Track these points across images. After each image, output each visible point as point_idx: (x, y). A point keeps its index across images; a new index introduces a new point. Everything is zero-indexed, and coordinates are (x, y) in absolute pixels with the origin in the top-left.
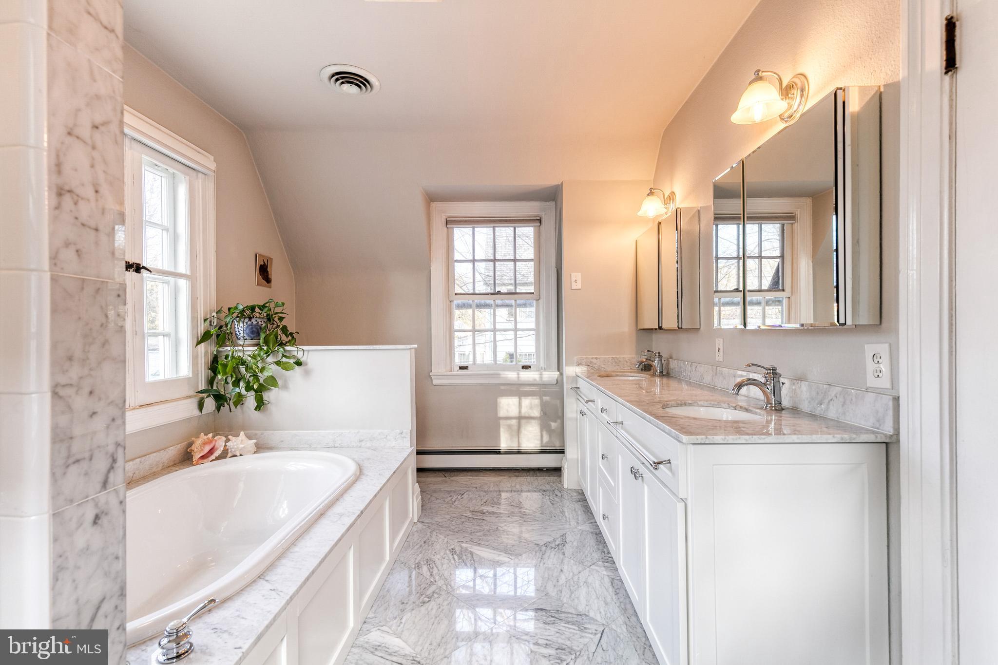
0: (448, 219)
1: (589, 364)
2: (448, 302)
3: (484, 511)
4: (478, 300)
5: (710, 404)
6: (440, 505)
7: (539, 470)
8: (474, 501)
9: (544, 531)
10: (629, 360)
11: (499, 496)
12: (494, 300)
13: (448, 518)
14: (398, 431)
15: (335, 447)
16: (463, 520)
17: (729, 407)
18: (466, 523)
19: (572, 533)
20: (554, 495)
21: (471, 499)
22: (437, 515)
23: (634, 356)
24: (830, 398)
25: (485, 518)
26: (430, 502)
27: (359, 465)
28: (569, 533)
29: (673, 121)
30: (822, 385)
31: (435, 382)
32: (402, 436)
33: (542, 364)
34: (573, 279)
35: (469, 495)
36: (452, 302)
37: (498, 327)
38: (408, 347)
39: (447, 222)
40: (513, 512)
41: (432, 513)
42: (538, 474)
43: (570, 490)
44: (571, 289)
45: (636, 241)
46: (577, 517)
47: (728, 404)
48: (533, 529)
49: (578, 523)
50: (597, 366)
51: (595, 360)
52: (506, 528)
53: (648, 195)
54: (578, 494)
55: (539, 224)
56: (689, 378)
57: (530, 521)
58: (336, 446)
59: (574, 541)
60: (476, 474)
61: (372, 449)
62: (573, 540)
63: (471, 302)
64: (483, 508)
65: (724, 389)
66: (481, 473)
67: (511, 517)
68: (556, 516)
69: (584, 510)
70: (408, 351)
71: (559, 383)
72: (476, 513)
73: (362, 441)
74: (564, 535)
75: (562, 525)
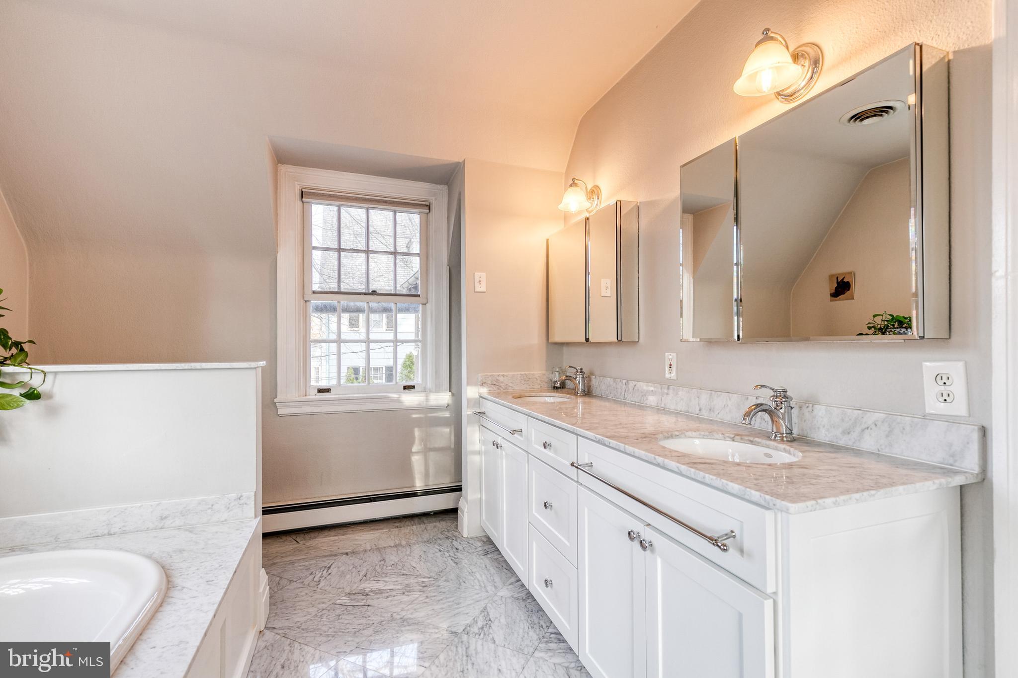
0: (304, 190)
1: (495, 383)
2: (302, 302)
3: (367, 590)
4: (344, 301)
5: (700, 435)
6: (298, 591)
7: (426, 515)
8: (348, 576)
9: (458, 608)
10: (539, 377)
11: (383, 562)
12: (368, 303)
13: (314, 614)
14: (233, 495)
15: (109, 534)
16: (338, 612)
17: (725, 438)
18: (344, 617)
19: (494, 604)
20: (455, 550)
21: (343, 573)
22: (295, 610)
23: (544, 372)
24: (864, 426)
25: (369, 602)
26: (281, 589)
27: (163, 567)
28: (489, 605)
29: (595, 108)
30: (850, 410)
31: (281, 411)
32: (242, 502)
33: (429, 385)
34: (477, 280)
35: (339, 567)
36: (308, 303)
37: (343, 337)
38: (253, 364)
39: (302, 194)
40: (407, 585)
41: (286, 608)
42: (426, 521)
43: (471, 538)
44: (475, 292)
45: (547, 240)
46: (492, 578)
47: (723, 434)
48: (442, 608)
49: (496, 587)
50: (503, 384)
51: (502, 377)
52: (404, 613)
53: (571, 185)
54: (482, 543)
55: (428, 211)
56: (623, 398)
57: (435, 596)
58: (112, 532)
59: (500, 616)
60: (341, 531)
61: (186, 530)
62: (498, 616)
63: (335, 303)
64: (363, 586)
65: (681, 411)
66: (350, 530)
67: (406, 594)
68: (466, 582)
69: (497, 565)
70: (253, 372)
71: (456, 407)
72: (355, 597)
73: (166, 518)
74: (485, 608)
75: (478, 594)
